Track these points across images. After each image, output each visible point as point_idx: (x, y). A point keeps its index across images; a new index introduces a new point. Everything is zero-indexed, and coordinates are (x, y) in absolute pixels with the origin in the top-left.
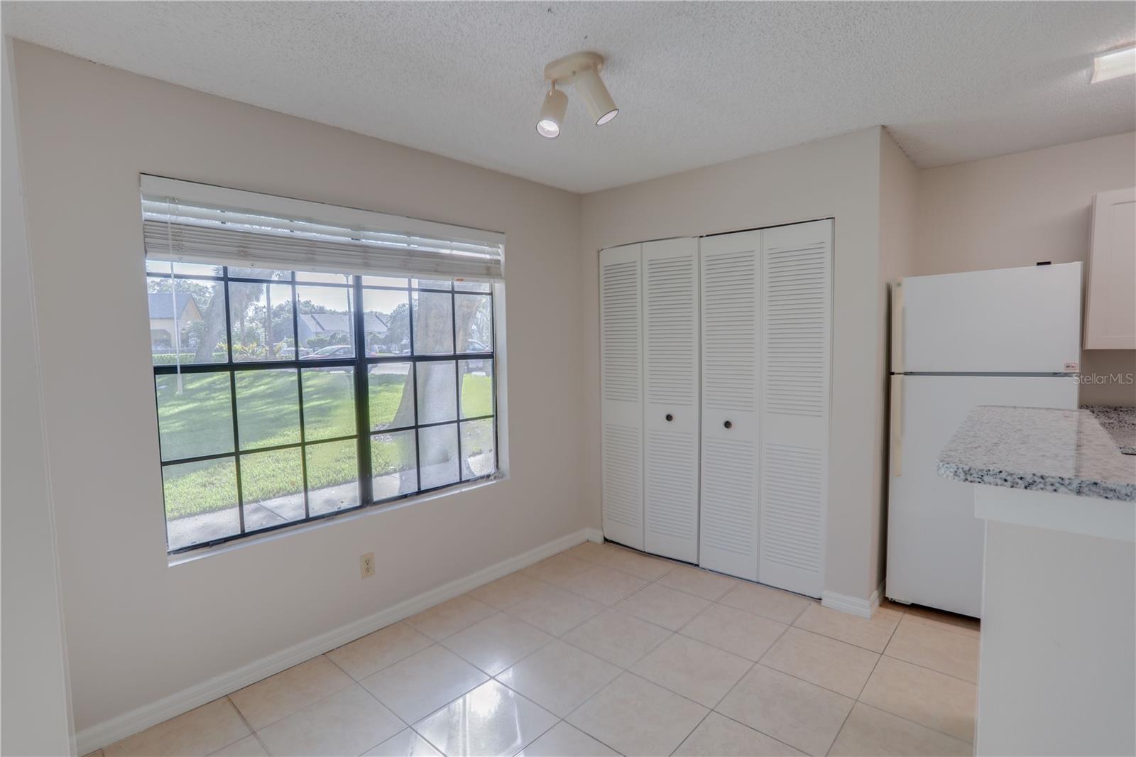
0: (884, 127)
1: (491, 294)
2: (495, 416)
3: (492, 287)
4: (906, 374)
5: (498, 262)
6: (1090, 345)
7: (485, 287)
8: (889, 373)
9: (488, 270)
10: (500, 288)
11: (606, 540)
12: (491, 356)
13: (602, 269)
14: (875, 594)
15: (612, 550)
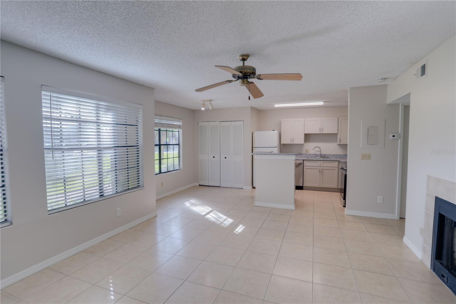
0: (251, 107)
1: (178, 132)
2: (179, 157)
3: (179, 130)
4: (255, 148)
5: (181, 125)
6: (282, 143)
7: (177, 130)
8: (253, 147)
9: (179, 127)
10: (181, 130)
11: (199, 185)
12: (179, 144)
13: (199, 126)
14: (251, 186)
15: (201, 187)
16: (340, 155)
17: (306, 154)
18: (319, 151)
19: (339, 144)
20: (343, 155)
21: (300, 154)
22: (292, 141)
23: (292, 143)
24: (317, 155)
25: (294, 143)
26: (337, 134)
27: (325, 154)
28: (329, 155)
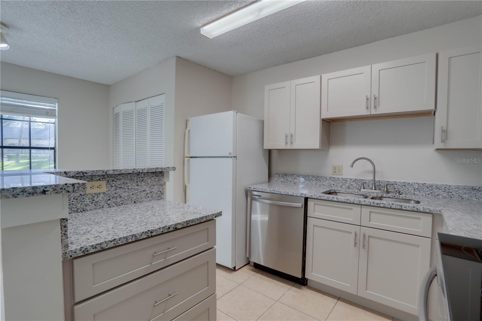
1: (55, 123)
3: (54, 120)
4: (191, 157)
5: (54, 110)
6: (265, 147)
13: (114, 115)
16: (447, 189)
17: (334, 179)
18: (370, 172)
19: (442, 146)
20: (458, 187)
21: (318, 178)
22: (289, 142)
23: (289, 147)
24: (364, 184)
25: (295, 146)
26: (431, 114)
27: (392, 180)
28: (404, 185)
